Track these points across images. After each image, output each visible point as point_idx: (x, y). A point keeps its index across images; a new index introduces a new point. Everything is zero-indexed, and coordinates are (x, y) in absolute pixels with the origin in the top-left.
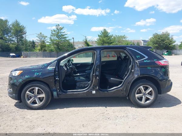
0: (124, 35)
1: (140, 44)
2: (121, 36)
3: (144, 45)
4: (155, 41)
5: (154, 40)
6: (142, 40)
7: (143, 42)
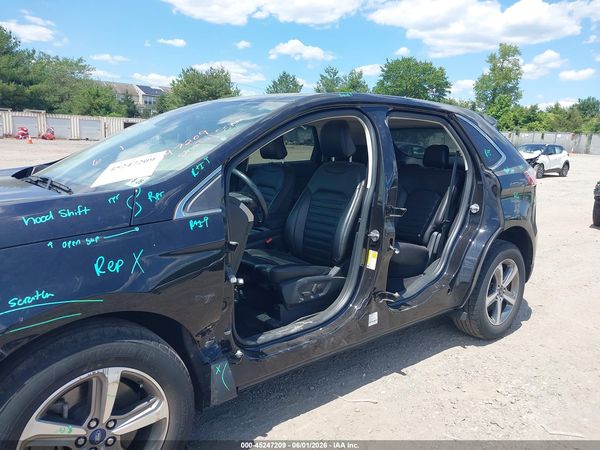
0: (81, 60)
1: (134, 99)
2: (66, 61)
3: (146, 102)
4: (191, 92)
5: (186, 89)
6: (140, 87)
7: (141, 93)
